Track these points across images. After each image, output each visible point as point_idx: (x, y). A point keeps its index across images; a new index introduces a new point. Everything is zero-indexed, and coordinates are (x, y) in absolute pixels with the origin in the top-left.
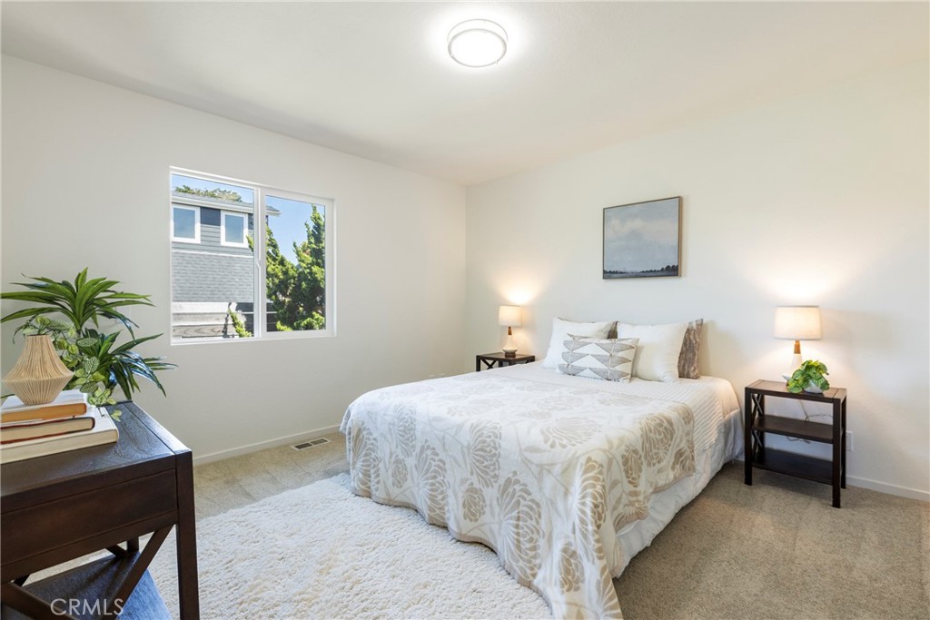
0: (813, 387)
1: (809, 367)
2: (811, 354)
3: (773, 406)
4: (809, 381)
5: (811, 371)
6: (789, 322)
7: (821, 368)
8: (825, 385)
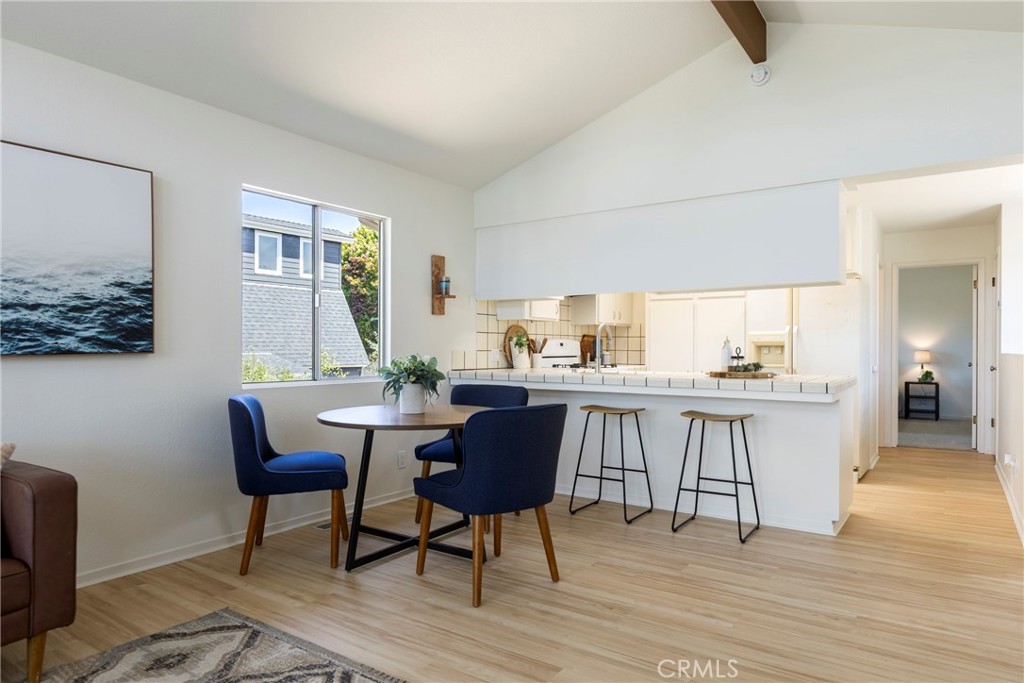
0: (929, 380)
1: (927, 372)
2: (927, 368)
3: (914, 390)
4: (927, 378)
5: (928, 374)
6: (920, 357)
7: (931, 373)
8: (933, 379)
